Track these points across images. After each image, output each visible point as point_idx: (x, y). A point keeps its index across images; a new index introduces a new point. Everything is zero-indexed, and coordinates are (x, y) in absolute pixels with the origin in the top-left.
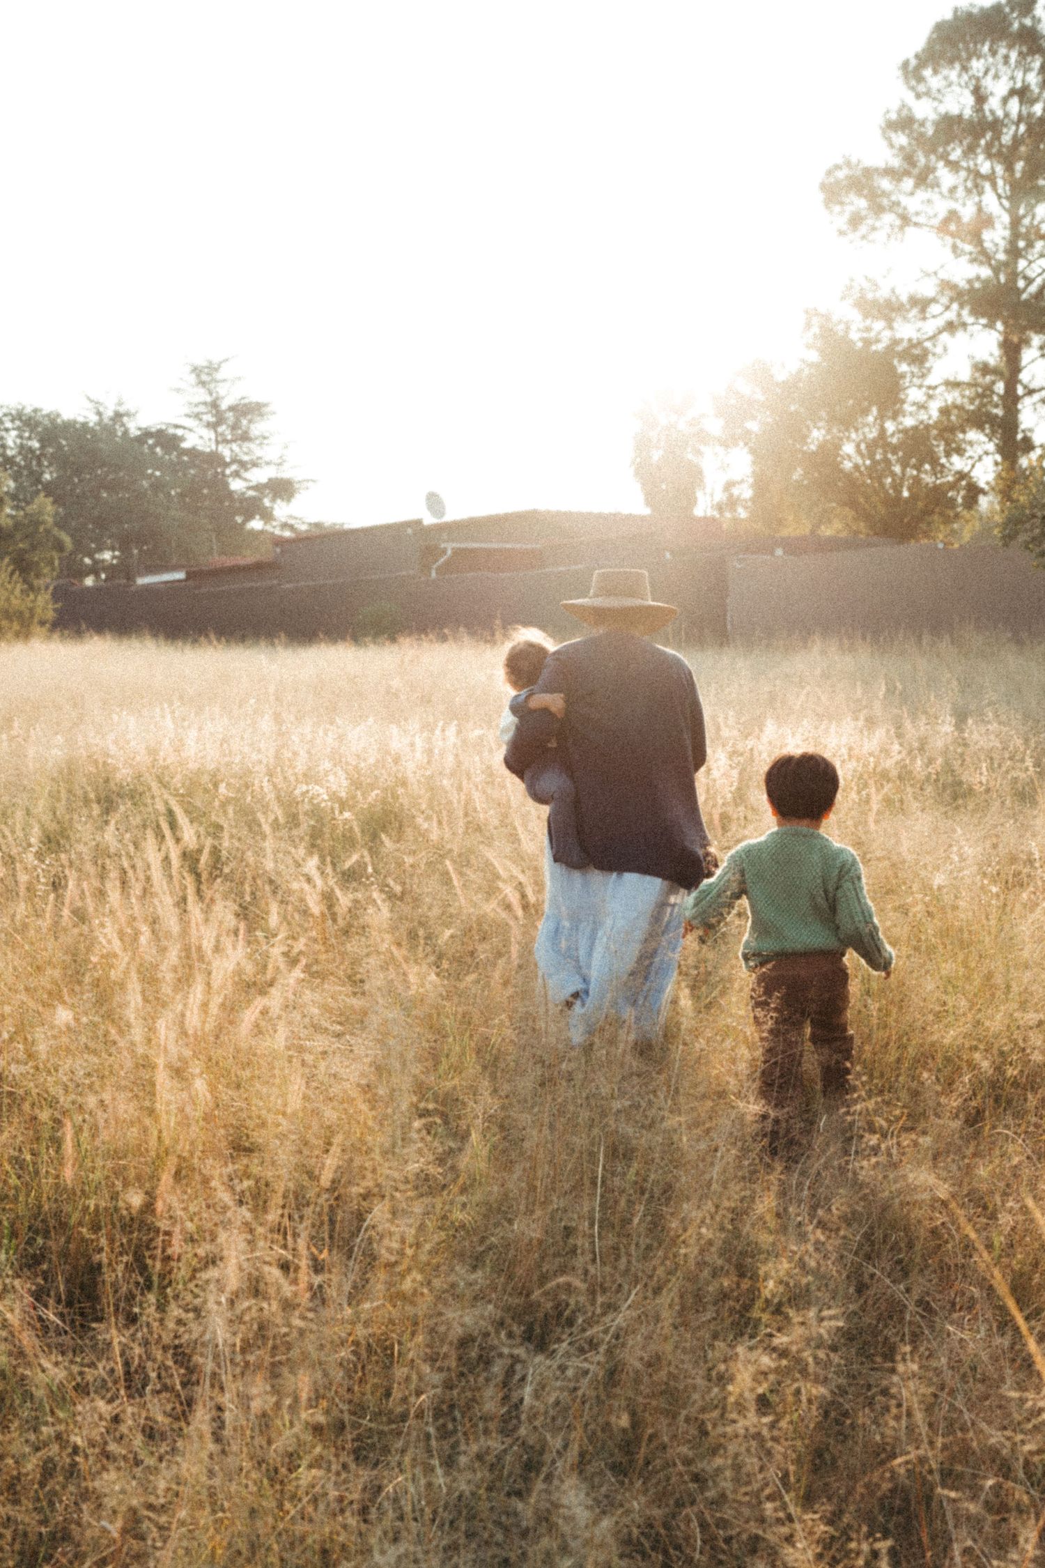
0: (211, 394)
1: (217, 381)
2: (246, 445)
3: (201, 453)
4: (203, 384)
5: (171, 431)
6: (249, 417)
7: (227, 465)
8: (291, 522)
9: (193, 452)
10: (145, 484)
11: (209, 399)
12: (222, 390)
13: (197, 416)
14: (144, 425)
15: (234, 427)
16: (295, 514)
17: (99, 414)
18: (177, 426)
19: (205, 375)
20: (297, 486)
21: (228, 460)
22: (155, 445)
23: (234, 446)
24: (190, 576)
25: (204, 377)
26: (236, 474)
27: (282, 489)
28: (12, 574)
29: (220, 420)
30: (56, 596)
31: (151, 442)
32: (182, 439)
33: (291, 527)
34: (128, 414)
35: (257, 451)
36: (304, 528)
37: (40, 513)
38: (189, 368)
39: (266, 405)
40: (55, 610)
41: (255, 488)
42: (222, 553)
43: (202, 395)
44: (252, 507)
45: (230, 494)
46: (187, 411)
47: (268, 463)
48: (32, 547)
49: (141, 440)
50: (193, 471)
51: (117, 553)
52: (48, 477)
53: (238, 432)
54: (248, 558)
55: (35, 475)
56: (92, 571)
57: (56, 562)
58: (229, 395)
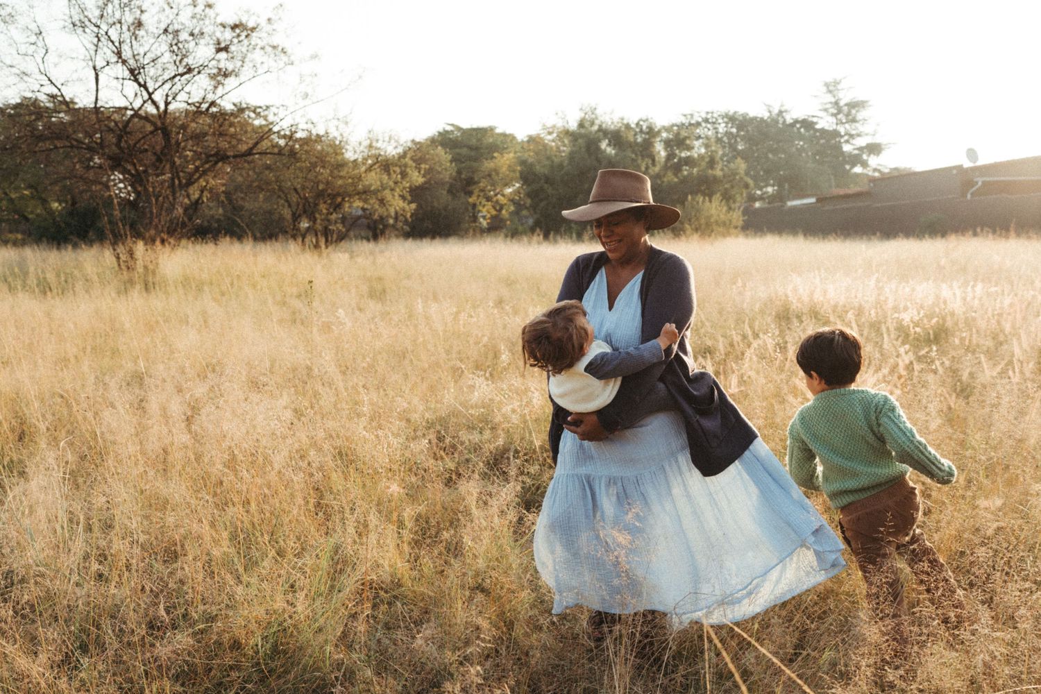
0: (834, 97)
1: (838, 90)
2: (854, 125)
3: (827, 131)
4: (830, 92)
5: (810, 119)
6: (857, 109)
7: (842, 137)
8: (879, 168)
9: (823, 131)
10: (794, 149)
11: (833, 100)
12: (841, 95)
13: (826, 110)
14: (795, 117)
15: (847, 115)
16: (881, 163)
17: (770, 112)
18: (813, 116)
19: (831, 87)
20: (883, 147)
21: (843, 134)
22: (801, 127)
23: (847, 126)
24: (819, 200)
25: (831, 88)
26: (847, 141)
27: (874, 149)
28: (722, 200)
29: (840, 111)
30: (745, 212)
31: (798, 126)
32: (816, 123)
33: (879, 171)
34: (786, 111)
35: (860, 128)
36: (887, 171)
37: (738, 169)
38: (823, 84)
39: (867, 102)
40: (743, 221)
41: (858, 149)
42: (838, 186)
43: (829, 98)
44: (856, 160)
45: (843, 153)
46: (821, 108)
47: (867, 134)
48: (732, 187)
49: (793, 125)
50: (822, 141)
51: (776, 188)
52: (740, 148)
53: (850, 117)
54: (853, 189)
55: (733, 147)
56: (761, 198)
57: (745, 195)
58: (845, 97)
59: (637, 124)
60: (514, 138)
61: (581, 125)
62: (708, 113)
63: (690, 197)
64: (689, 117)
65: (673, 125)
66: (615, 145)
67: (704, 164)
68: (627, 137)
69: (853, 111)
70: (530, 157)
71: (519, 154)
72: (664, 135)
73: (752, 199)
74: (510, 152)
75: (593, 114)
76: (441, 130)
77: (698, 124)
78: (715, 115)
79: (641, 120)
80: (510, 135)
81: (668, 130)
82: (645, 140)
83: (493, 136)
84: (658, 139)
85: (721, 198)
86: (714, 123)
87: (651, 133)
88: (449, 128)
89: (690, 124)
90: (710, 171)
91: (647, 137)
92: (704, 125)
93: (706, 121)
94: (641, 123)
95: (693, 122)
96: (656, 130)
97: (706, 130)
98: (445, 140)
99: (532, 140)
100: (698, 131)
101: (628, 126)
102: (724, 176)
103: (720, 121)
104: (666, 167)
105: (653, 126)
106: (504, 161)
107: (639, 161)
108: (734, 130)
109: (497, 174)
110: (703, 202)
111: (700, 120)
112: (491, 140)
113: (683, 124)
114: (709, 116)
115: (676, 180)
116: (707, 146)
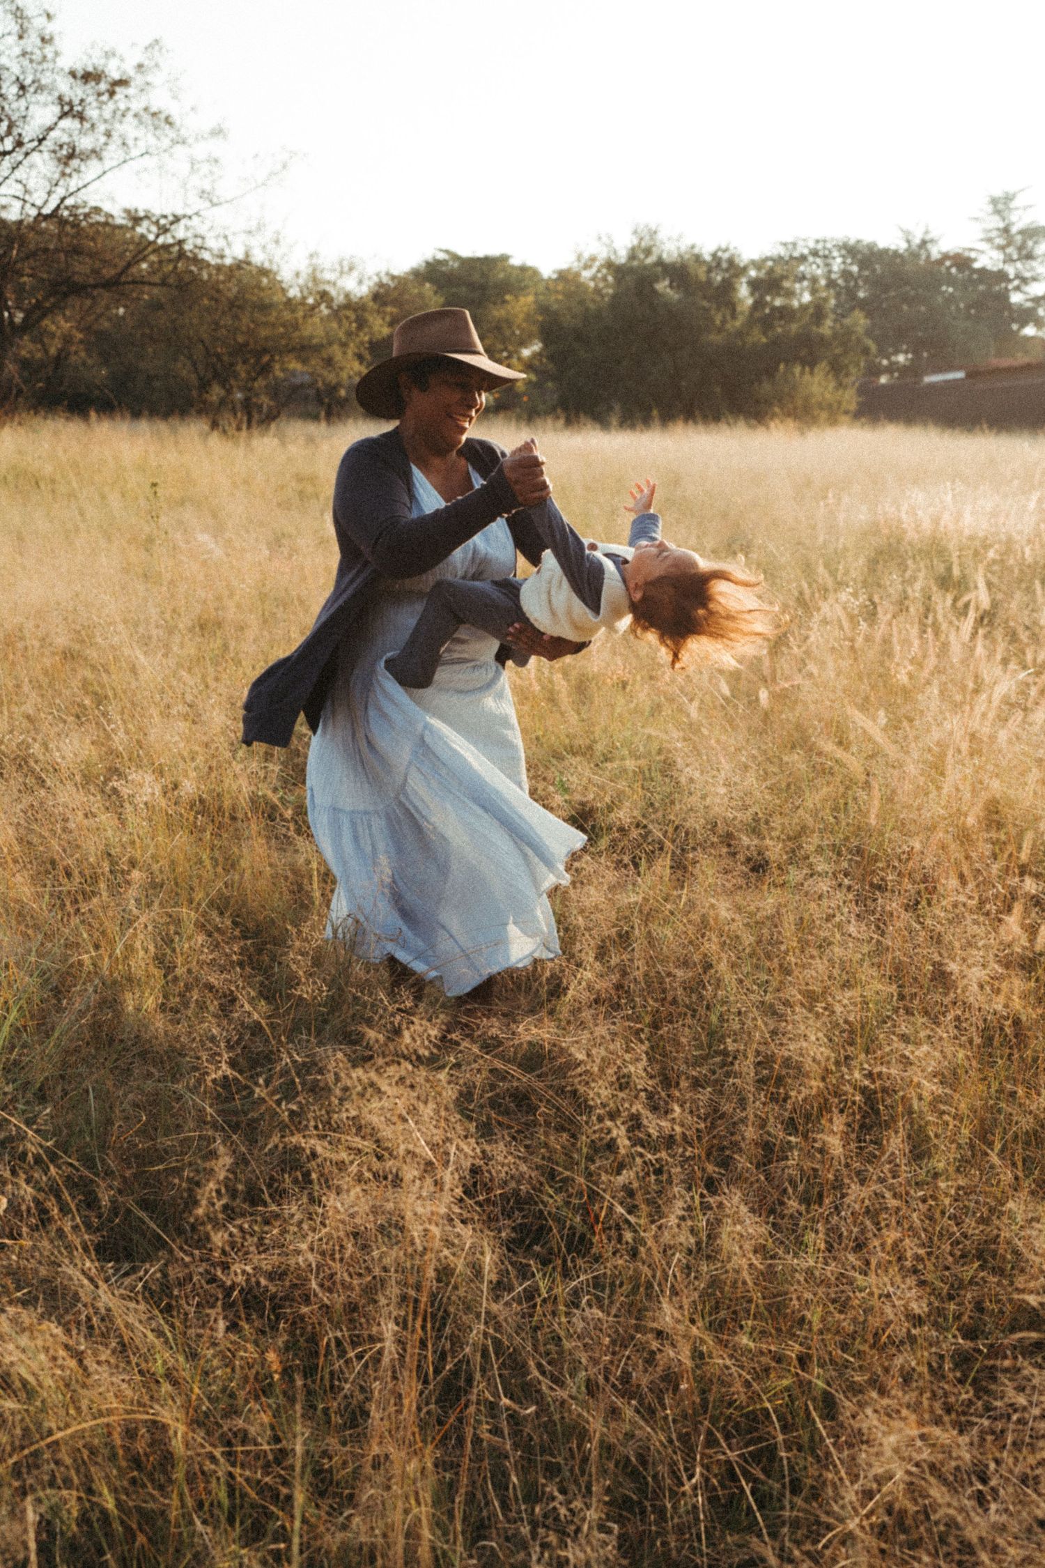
0: (1004, 220)
1: (1010, 209)
2: (1030, 263)
3: (990, 272)
4: (998, 212)
5: (967, 254)
6: (1035, 239)
7: (1010, 281)
9: (983, 271)
10: (940, 299)
11: (1001, 225)
12: (1013, 218)
13: (989, 240)
14: (945, 250)
15: (1020, 249)
17: (908, 241)
18: (971, 250)
19: (1001, 205)
21: (1012, 276)
22: (952, 266)
23: (1019, 265)
24: (969, 376)
25: (1000, 206)
26: (1017, 288)
28: (829, 372)
29: (1010, 243)
30: (860, 392)
31: (948, 263)
32: (975, 260)
34: (932, 241)
35: (1038, 268)
37: (855, 326)
38: (988, 199)
40: (858, 403)
41: (1032, 300)
42: (999, 355)
43: (997, 222)
44: (1028, 316)
45: (1010, 305)
46: (982, 236)
48: (846, 352)
49: (940, 262)
50: (981, 288)
51: (910, 356)
52: (861, 294)
53: (1024, 252)
54: (1021, 359)
55: (851, 293)
56: (889, 370)
57: (862, 364)
58: (1020, 221)
59: (714, 255)
60: (535, 272)
61: (632, 256)
62: (817, 241)
63: (782, 366)
64: (790, 247)
65: (767, 259)
66: (678, 287)
67: (806, 319)
68: (697, 276)
70: (555, 301)
71: (541, 297)
72: (753, 273)
73: (875, 371)
74: (529, 294)
75: (652, 239)
76: (431, 260)
77: (803, 258)
78: (829, 245)
79: (719, 249)
80: (530, 268)
81: (757, 265)
82: (724, 280)
83: (504, 270)
84: (744, 280)
85: (828, 368)
86: (826, 257)
87: (734, 269)
88: (441, 256)
89: (791, 257)
90: (814, 328)
91: (727, 275)
92: (811, 259)
93: (815, 253)
94: (720, 254)
95: (796, 254)
96: (742, 265)
97: (814, 267)
98: (433, 273)
99: (563, 276)
100: (802, 268)
101: (698, 258)
102: (835, 335)
103: (835, 254)
104: (751, 320)
105: (737, 260)
106: (522, 305)
107: (713, 312)
108: (855, 269)
109: (510, 326)
110: (802, 373)
111: (806, 251)
112: (501, 275)
113: (781, 258)
114: (820, 246)
115: (764, 340)
116: (813, 291)
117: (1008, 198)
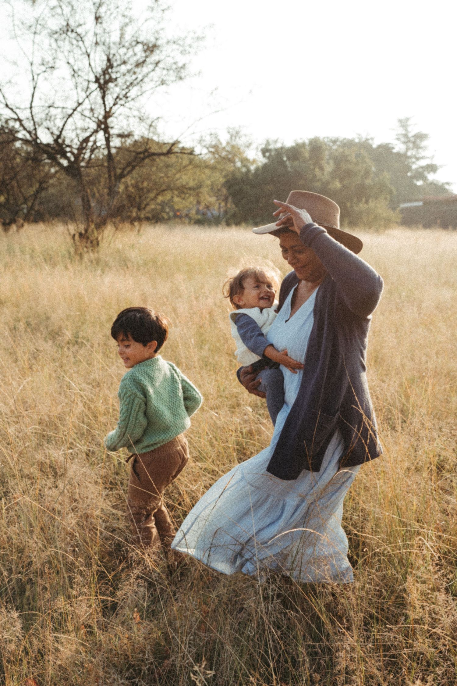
0: (405, 130)
1: (408, 125)
2: (419, 150)
3: (400, 154)
4: (402, 126)
5: (389, 146)
6: (420, 139)
7: (410, 158)
9: (398, 154)
11: (404, 132)
12: (409, 129)
13: (398, 139)
15: (414, 143)
16: (434, 178)
17: (360, 138)
19: (404, 123)
20: (438, 167)
21: (410, 156)
23: (413, 151)
24: (425, 204)
26: (414, 162)
27: (432, 168)
29: (408, 141)
32: (393, 148)
34: (371, 139)
35: (422, 153)
38: (397, 120)
39: (428, 135)
41: (422, 167)
43: (401, 131)
44: (420, 175)
45: (412, 170)
46: (396, 137)
47: (428, 158)
49: (377, 149)
53: (416, 145)
58: (413, 131)
69: (418, 141)
117: (407, 120)
